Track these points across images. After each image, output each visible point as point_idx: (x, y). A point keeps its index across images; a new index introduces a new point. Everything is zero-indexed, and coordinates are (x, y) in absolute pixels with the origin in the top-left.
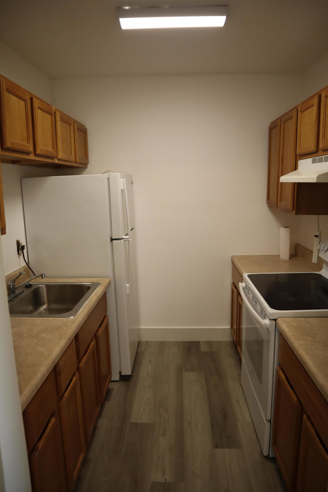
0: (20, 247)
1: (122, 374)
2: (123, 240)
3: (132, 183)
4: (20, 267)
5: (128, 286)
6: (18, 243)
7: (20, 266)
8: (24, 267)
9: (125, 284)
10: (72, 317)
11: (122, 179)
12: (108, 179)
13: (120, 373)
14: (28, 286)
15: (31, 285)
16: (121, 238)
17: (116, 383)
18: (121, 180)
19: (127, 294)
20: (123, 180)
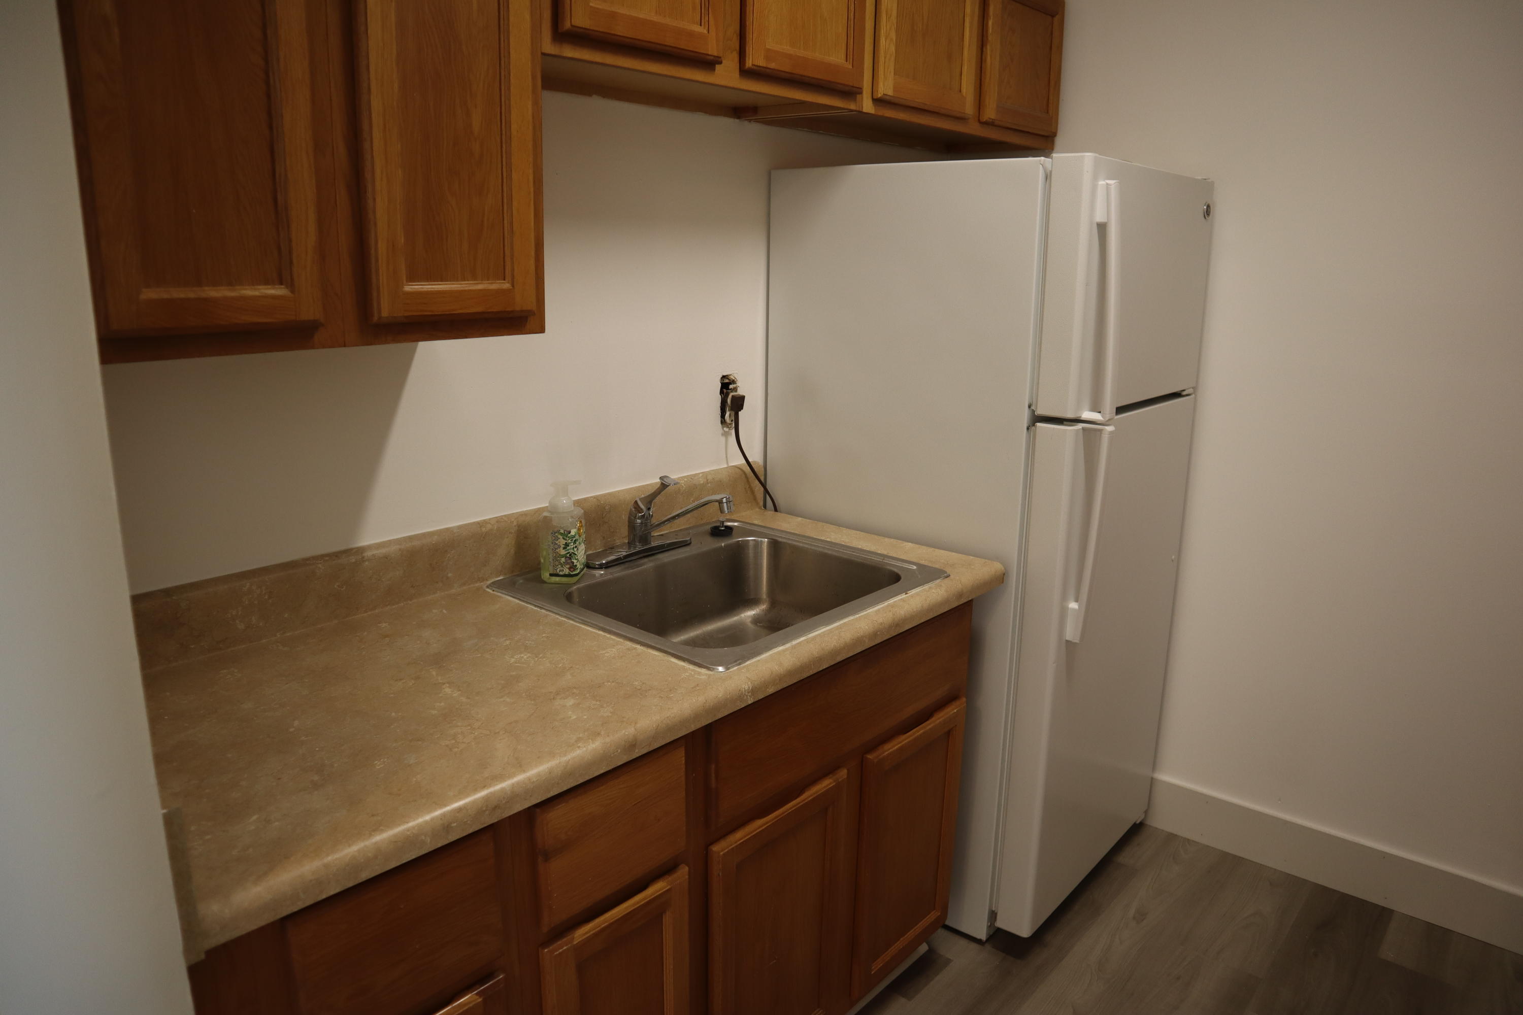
0: (729, 400)
1: (1000, 924)
2: (1080, 426)
3: (1208, 212)
4: (726, 466)
5: (1074, 610)
6: (726, 385)
7: (727, 463)
8: (739, 468)
9: (1064, 598)
10: (721, 669)
11: (1104, 180)
12: (1048, 177)
13: (993, 915)
14: (722, 531)
15: (730, 529)
16: (1070, 415)
17: (973, 946)
18: (1102, 183)
19: (1068, 638)
20: (1107, 184)
